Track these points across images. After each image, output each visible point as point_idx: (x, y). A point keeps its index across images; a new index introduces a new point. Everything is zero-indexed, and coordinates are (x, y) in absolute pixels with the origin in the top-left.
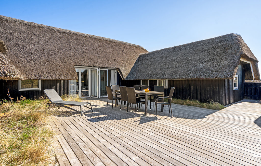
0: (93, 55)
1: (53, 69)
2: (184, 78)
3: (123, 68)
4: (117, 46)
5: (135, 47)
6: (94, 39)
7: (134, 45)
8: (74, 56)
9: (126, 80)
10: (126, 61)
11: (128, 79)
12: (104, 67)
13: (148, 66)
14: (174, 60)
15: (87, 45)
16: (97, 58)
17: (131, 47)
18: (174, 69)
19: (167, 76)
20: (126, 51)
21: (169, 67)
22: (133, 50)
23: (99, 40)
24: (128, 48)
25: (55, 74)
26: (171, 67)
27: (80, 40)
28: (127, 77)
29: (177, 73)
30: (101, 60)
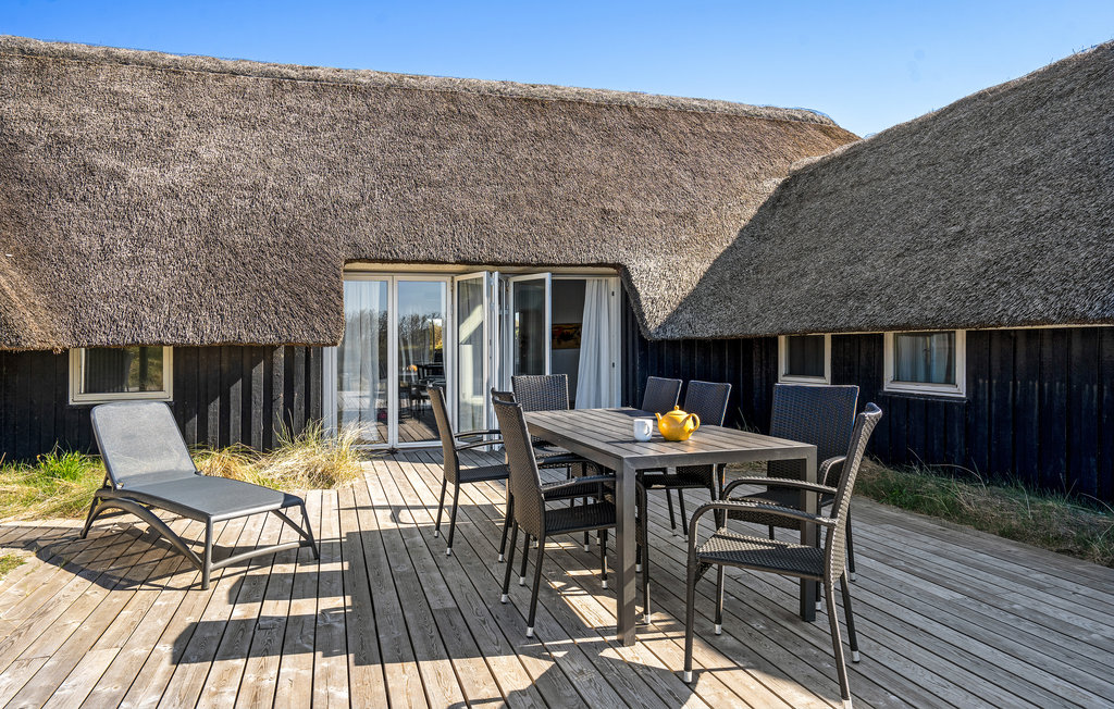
0: (472, 195)
1: (216, 287)
2: (1091, 314)
3: (652, 265)
4: (639, 128)
5: (771, 121)
6: (501, 105)
7: (764, 112)
8: (356, 206)
9: (661, 336)
10: (681, 218)
11: (675, 333)
12: (522, 265)
13: (826, 237)
14: (1026, 167)
15: (453, 138)
16: (488, 207)
17: (740, 125)
18: (1004, 242)
19: (939, 299)
20: (696, 154)
21: (967, 228)
22: (747, 142)
23: (532, 103)
24: (712, 136)
25: (222, 316)
26: (986, 230)
27: (415, 117)
28: (670, 320)
29: (1030, 274)
30: (513, 218)
